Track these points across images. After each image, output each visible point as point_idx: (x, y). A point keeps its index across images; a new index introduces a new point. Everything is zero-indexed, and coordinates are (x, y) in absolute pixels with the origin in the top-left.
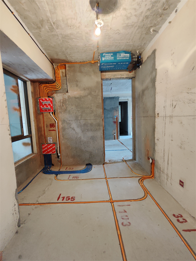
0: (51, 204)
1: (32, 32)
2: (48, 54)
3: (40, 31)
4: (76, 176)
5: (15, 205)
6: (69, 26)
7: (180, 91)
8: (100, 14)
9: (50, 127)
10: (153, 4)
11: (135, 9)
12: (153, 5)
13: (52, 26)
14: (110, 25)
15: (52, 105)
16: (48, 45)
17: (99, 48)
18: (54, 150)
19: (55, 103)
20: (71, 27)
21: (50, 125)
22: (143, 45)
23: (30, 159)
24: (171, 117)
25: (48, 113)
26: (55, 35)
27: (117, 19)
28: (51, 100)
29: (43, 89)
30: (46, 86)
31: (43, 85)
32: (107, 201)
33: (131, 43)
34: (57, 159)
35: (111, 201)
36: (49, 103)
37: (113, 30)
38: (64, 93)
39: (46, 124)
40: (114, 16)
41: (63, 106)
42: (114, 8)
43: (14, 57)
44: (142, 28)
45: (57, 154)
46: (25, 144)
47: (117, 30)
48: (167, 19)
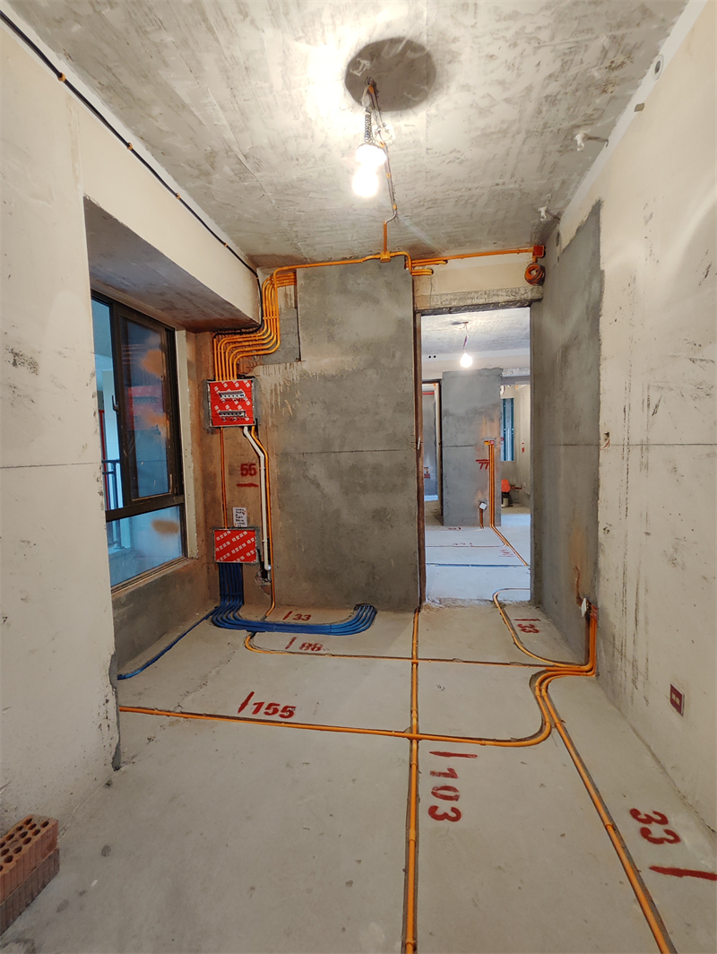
0: (216, 720)
1: (186, 189)
2: (238, 243)
3: (210, 183)
4: (313, 642)
5: (107, 701)
6: (292, 159)
7: (670, 354)
8: (385, 111)
9: (242, 474)
10: (566, 58)
11: (501, 83)
12: (564, 63)
13: (240, 163)
14: (422, 139)
15: (248, 403)
16: (236, 216)
17: (399, 212)
18: (252, 552)
19: (258, 396)
20: (300, 160)
21: (242, 469)
22: (557, 186)
23: (176, 575)
24: (645, 446)
25: (235, 429)
26: (254, 187)
27: (443, 119)
28: (248, 385)
29: (225, 353)
30: (235, 343)
31: (225, 340)
32: (398, 734)
33: (511, 186)
34: (259, 582)
35: (414, 735)
36: (239, 396)
37: (438, 155)
38: (288, 365)
39: (230, 466)
40: (433, 111)
41: (283, 404)
42: (429, 89)
43: (134, 264)
44: (542, 134)
45: (262, 564)
46: (162, 527)
47: (451, 153)
48: (632, 95)
